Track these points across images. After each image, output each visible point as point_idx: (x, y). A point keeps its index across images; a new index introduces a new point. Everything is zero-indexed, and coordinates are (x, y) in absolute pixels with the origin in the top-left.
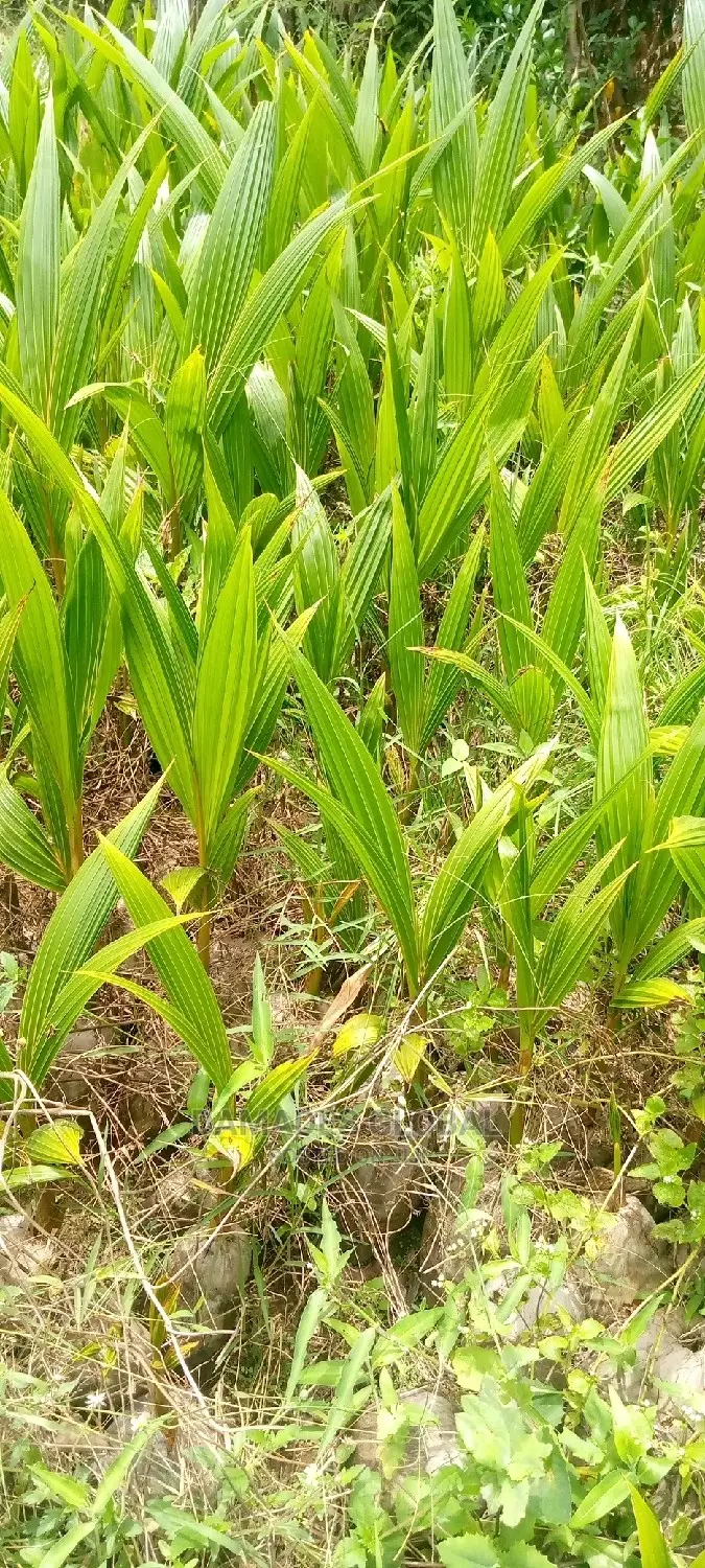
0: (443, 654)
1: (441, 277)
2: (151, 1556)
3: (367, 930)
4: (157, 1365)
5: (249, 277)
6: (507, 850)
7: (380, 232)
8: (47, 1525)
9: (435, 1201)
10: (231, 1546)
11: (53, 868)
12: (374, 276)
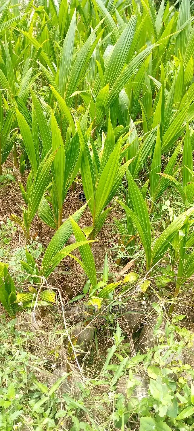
0: (167, 176)
1: (175, 68)
2: (63, 408)
3: (136, 250)
4: (69, 358)
5: (123, 66)
6: (181, 234)
7: (159, 54)
8: (36, 396)
9: (146, 325)
10: (84, 409)
11: (53, 222)
12: (156, 67)
